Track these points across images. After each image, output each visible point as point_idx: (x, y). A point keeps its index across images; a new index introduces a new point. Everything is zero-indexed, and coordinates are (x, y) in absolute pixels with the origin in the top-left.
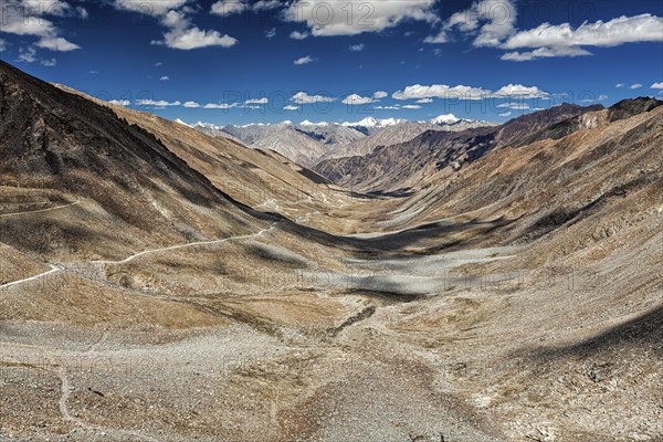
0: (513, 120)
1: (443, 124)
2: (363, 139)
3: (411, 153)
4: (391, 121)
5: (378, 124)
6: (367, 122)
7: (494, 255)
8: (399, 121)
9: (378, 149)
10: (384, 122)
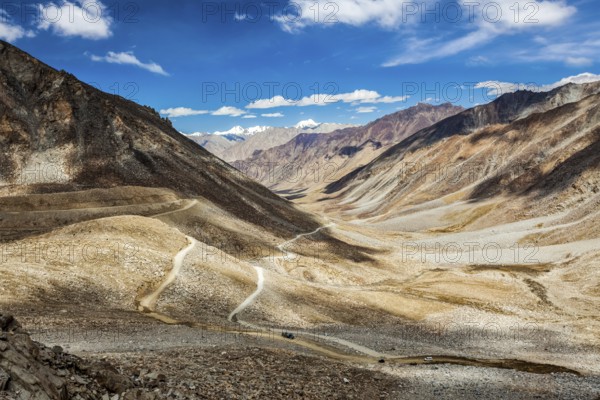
0: (378, 120)
1: (306, 128)
2: (236, 146)
3: (288, 155)
4: (257, 129)
5: (246, 131)
6: (236, 130)
7: (540, 226)
8: (264, 128)
9: (257, 153)
10: (251, 130)
